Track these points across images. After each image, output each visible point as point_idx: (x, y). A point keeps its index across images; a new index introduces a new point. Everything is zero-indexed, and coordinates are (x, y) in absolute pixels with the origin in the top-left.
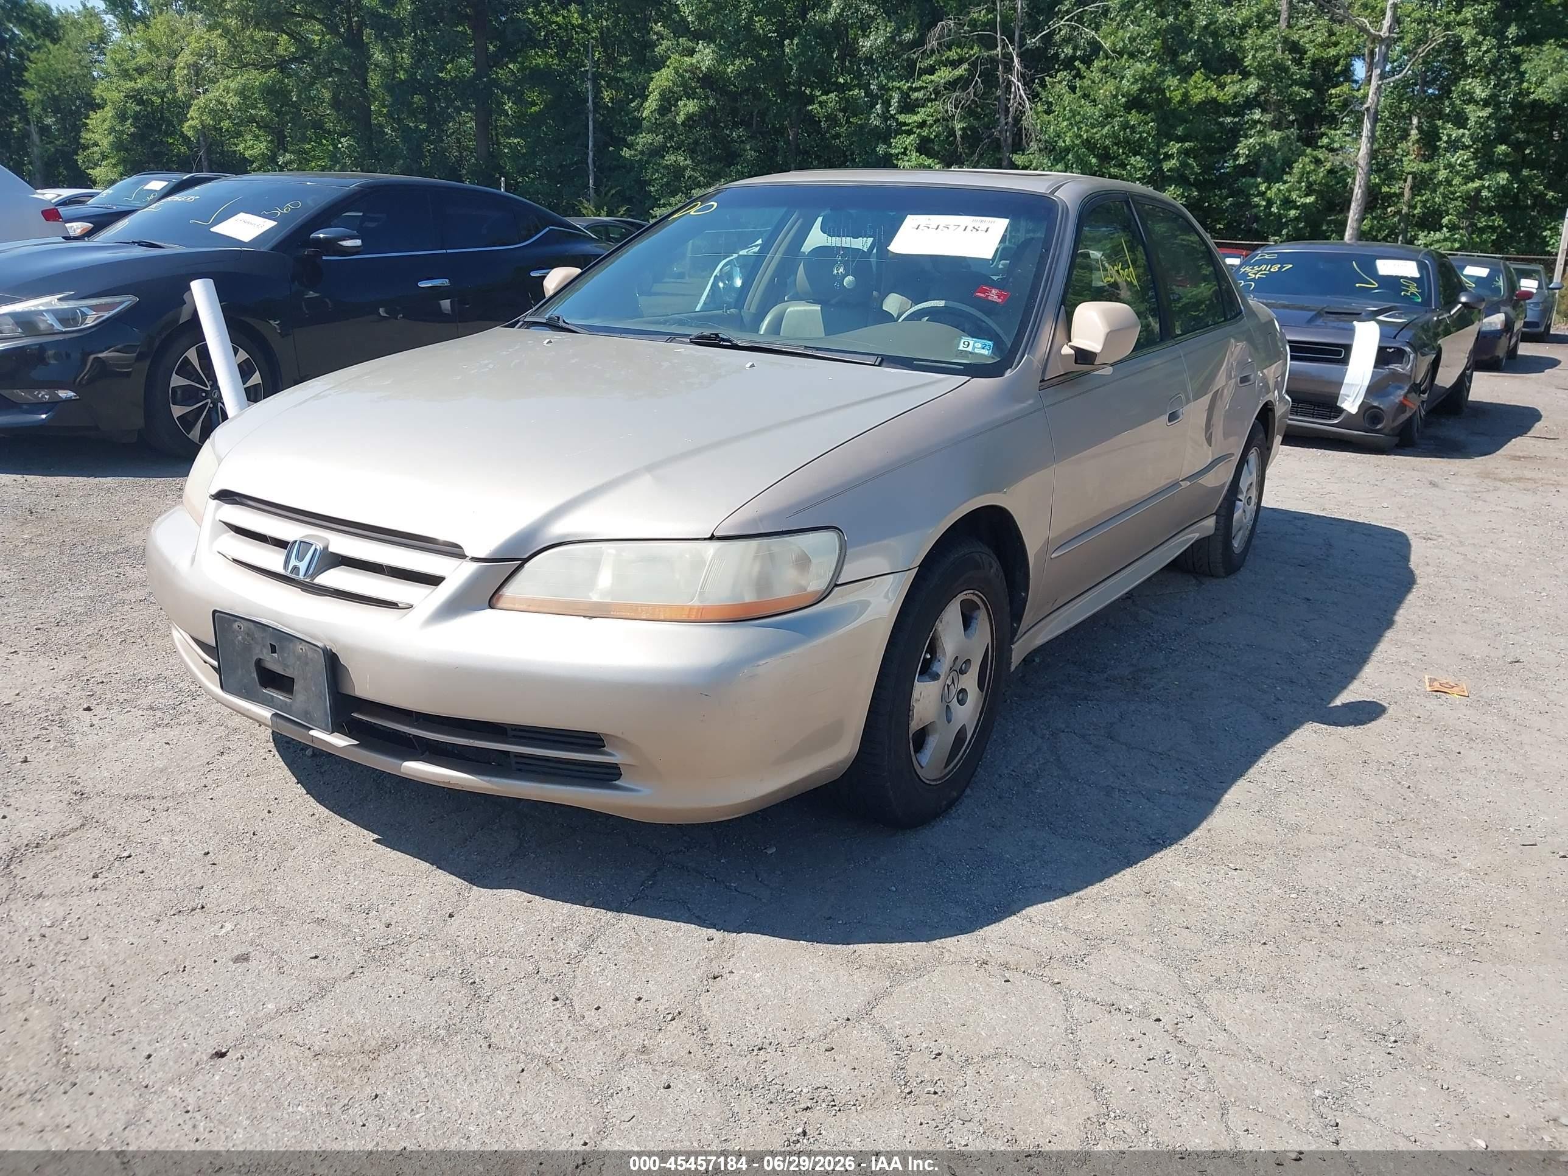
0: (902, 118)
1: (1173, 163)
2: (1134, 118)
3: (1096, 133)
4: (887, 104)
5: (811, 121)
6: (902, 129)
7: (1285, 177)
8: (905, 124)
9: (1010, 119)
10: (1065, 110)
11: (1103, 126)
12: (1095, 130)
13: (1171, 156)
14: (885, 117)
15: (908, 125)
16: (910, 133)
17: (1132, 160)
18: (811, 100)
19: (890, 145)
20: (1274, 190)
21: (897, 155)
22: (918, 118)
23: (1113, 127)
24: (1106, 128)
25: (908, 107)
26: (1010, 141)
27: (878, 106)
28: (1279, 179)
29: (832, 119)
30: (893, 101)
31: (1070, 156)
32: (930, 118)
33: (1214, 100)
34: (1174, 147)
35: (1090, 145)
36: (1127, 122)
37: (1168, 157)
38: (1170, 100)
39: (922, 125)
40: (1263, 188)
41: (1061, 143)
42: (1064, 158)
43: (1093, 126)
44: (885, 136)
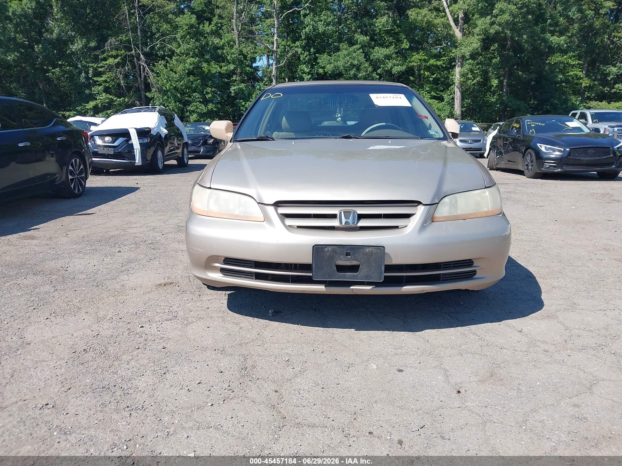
0: (95, 79)
1: (210, 95)
2: (191, 78)
3: (178, 84)
4: (87, 73)
5: (49, 81)
6: (96, 83)
7: (251, 100)
8: (97, 81)
9: (142, 79)
10: (164, 76)
11: (181, 81)
12: (177, 83)
13: (208, 93)
14: (87, 78)
15: (99, 82)
16: (100, 85)
17: (194, 94)
18: (48, 71)
19: (91, 90)
20: (247, 104)
21: (95, 94)
22: (103, 79)
23: (185, 81)
24: (182, 82)
25: (98, 74)
26: (143, 87)
27: (83, 74)
28: (248, 100)
29: (58, 79)
30: (90, 72)
31: (169, 93)
32: (108, 79)
33: (220, 73)
34: (209, 90)
35: (175, 88)
36: (190, 80)
37: (207, 93)
38: (204, 72)
39: (106, 81)
40: (243, 103)
41: (164, 88)
42: (166, 94)
43: (177, 82)
44: (89, 86)
